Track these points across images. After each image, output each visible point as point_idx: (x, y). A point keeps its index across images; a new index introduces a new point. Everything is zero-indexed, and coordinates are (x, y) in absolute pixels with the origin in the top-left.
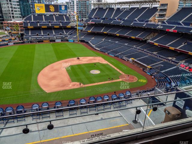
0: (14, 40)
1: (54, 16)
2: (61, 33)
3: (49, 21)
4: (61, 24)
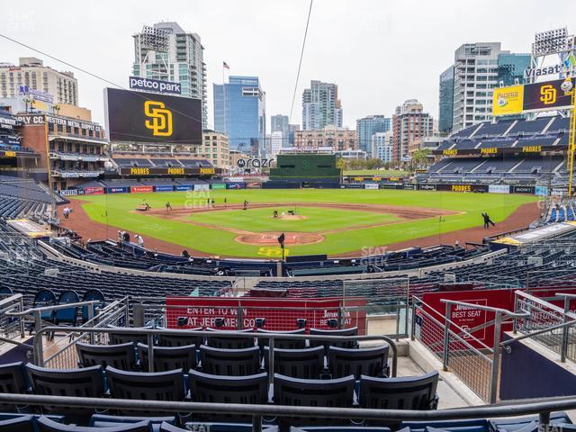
0: (397, 182)
1: (553, 119)
2: (536, 171)
3: (518, 134)
4: (558, 140)
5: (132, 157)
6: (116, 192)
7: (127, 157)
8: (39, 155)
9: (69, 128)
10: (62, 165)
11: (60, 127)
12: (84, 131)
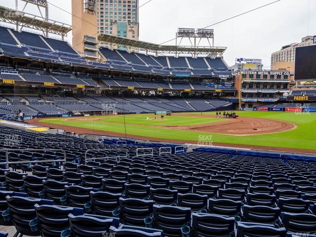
5: (308, 89)
6: (275, 110)
7: (302, 89)
8: (237, 91)
9: (258, 76)
10: (251, 95)
11: (251, 76)
12: (272, 76)
